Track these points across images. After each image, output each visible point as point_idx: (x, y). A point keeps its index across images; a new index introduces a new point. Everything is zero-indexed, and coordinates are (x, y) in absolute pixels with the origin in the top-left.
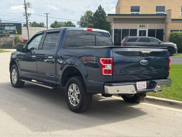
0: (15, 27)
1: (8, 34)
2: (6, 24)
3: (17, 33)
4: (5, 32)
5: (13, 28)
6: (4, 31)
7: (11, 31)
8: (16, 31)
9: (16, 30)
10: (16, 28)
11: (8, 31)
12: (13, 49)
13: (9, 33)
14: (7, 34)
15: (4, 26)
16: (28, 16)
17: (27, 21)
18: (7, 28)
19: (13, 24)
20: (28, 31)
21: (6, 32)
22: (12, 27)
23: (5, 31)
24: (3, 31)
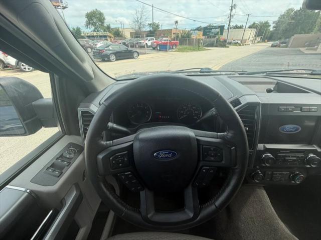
2: (213, 27)
3: (219, 34)
7: (215, 33)
10: (219, 30)
11: (213, 33)
14: (212, 35)
16: (231, 17)
17: (229, 22)
18: (213, 30)
22: (217, 30)
23: (211, 33)
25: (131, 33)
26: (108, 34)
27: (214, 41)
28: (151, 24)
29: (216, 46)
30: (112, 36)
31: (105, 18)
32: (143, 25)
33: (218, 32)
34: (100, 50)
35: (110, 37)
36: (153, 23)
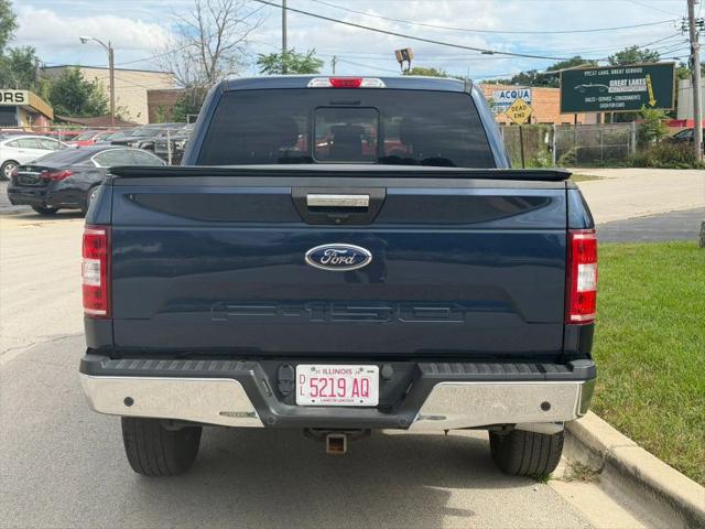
0: (649, 79)
1: (619, 109)
2: (614, 72)
3: (653, 103)
4: (609, 102)
5: (640, 85)
6: (604, 99)
7: (630, 98)
8: (651, 96)
9: (650, 91)
10: (650, 85)
11: (620, 98)
12: (628, 167)
13: (621, 105)
14: (615, 109)
15: (606, 80)
16: (698, 28)
17: (693, 50)
18: (616, 86)
19: (640, 70)
20: (695, 92)
21: (613, 101)
22: (636, 82)
23: (608, 99)
24: (601, 99)
25: (151, 94)
26: (28, 98)
27: (626, 139)
28: (273, 58)
29: (642, 163)
30: (48, 110)
31: (17, 21)
32: (231, 60)
33: (645, 95)
34: (50, 170)
35: (33, 115)
36: (285, 56)
